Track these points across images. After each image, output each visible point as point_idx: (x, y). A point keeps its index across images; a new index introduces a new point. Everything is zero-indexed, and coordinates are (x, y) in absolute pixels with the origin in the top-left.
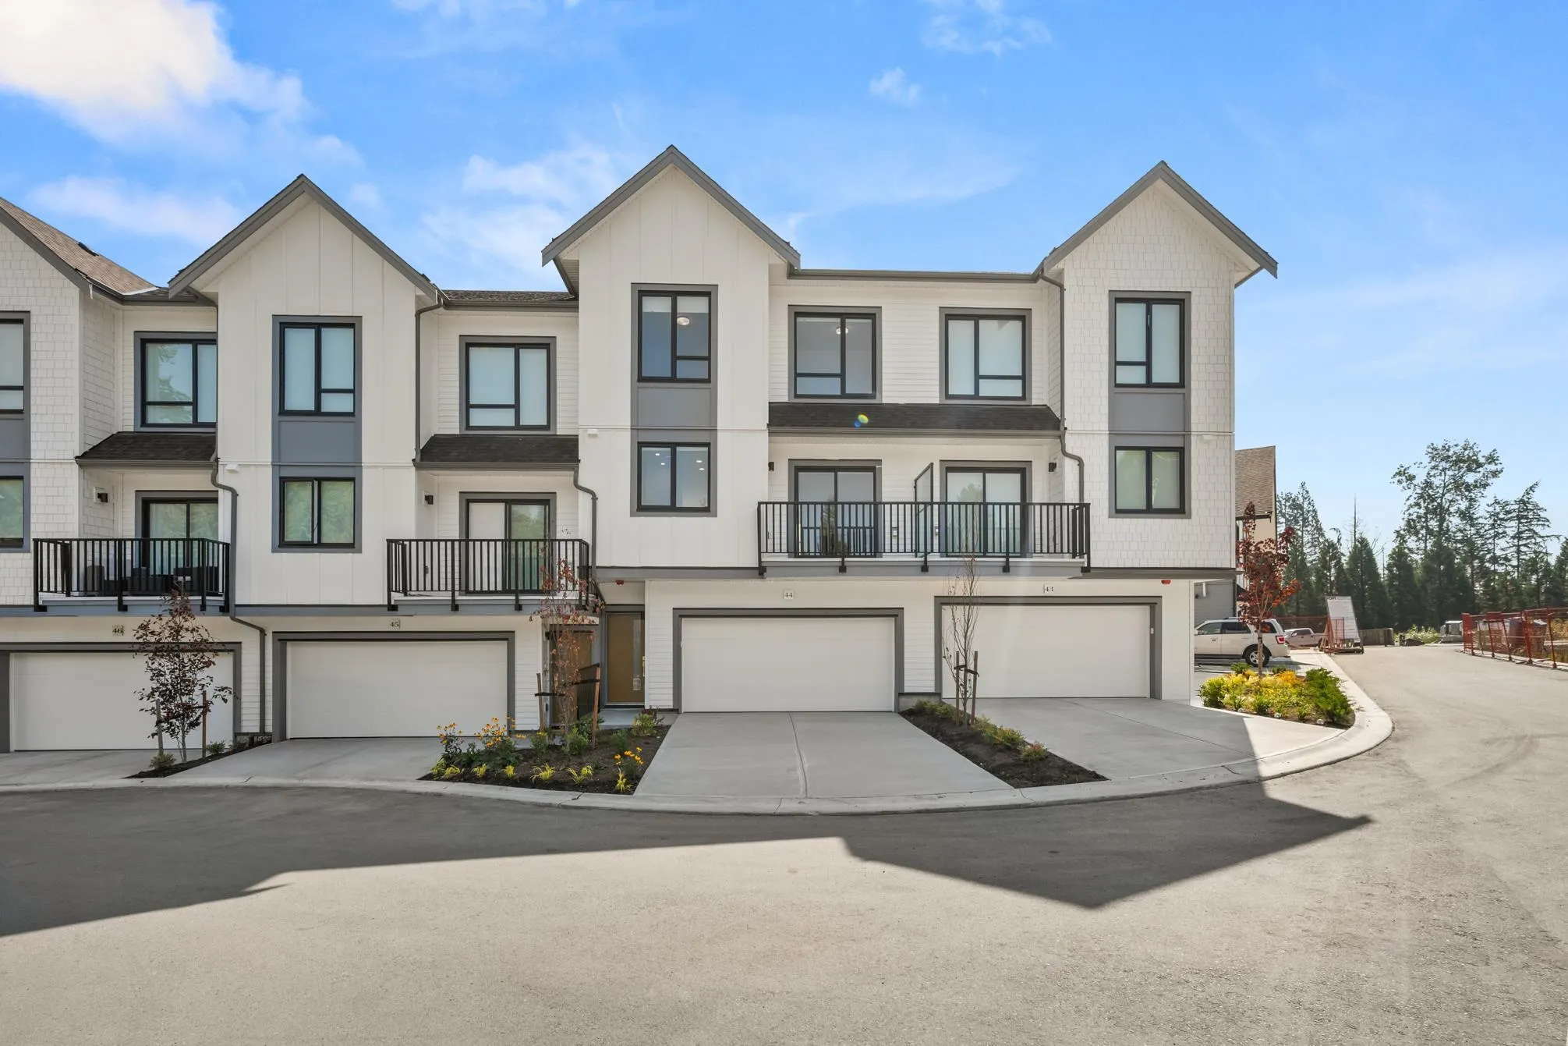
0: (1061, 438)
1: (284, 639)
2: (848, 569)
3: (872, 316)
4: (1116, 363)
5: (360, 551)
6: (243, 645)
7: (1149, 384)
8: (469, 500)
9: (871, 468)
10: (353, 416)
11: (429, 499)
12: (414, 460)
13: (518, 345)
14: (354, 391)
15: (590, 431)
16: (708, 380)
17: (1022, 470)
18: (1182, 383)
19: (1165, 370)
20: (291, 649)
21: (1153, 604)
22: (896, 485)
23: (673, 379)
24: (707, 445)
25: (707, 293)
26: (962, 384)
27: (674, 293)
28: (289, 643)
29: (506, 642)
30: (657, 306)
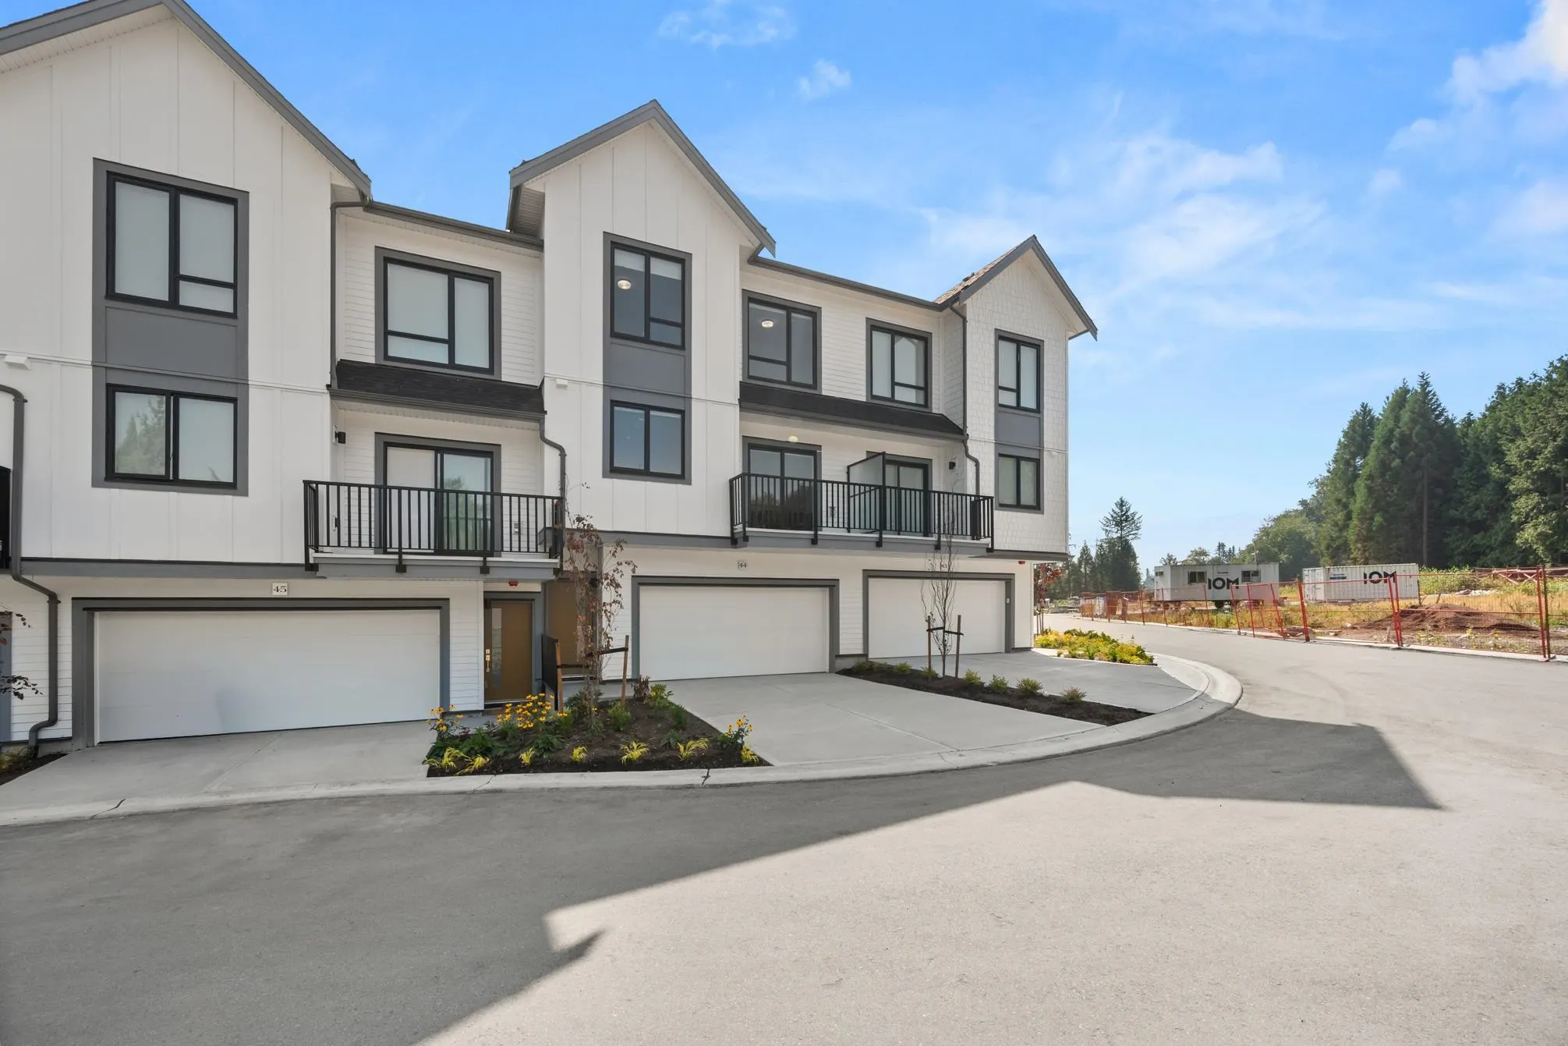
0: (964, 442)
1: (88, 608)
2: (819, 542)
3: (814, 314)
4: (999, 388)
5: (245, 493)
7: (1018, 407)
8: (387, 443)
9: (812, 451)
10: (236, 316)
11: (341, 437)
12: (328, 386)
13: (453, 273)
14: (237, 286)
15: (560, 382)
16: (683, 346)
17: (924, 466)
18: (1039, 409)
19: (1028, 401)
20: (101, 622)
21: (1008, 581)
22: (832, 468)
23: (646, 340)
24: (682, 412)
25: (682, 260)
26: (882, 389)
27: (649, 253)
28: (97, 614)
29: (438, 611)
30: (624, 260)
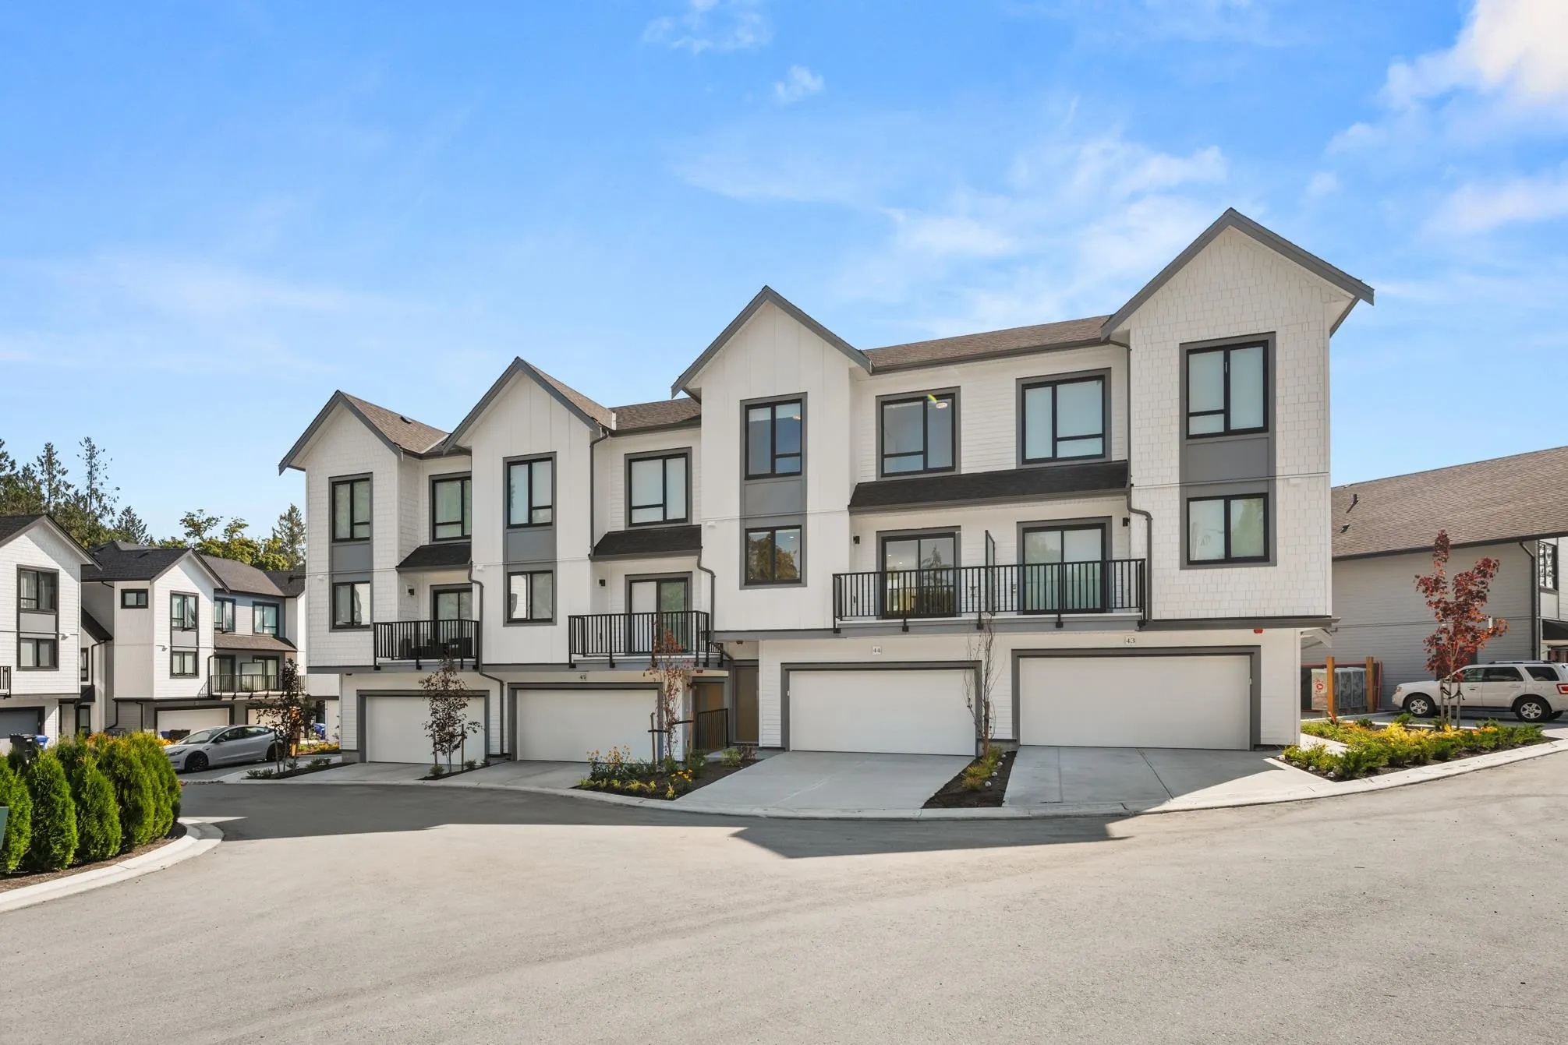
0: (1128, 495)
1: (515, 688)
2: (910, 629)
3: (951, 395)
4: (1187, 415)
5: (556, 624)
6: (491, 692)
7: (1228, 431)
8: (631, 581)
9: (951, 533)
10: (551, 525)
11: (602, 583)
12: (589, 555)
13: (665, 457)
14: (552, 507)
15: (709, 524)
16: (800, 473)
17: (1102, 525)
18: (1267, 426)
19: (1246, 415)
20: (520, 695)
21: (1251, 653)
22: (973, 550)
23: (773, 474)
24: (799, 527)
25: (799, 400)
26: (1039, 448)
27: (772, 404)
28: (518, 691)
29: (656, 691)
30: (761, 416)
